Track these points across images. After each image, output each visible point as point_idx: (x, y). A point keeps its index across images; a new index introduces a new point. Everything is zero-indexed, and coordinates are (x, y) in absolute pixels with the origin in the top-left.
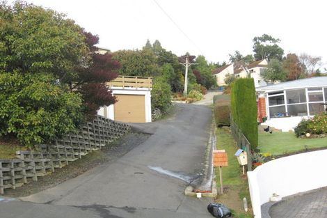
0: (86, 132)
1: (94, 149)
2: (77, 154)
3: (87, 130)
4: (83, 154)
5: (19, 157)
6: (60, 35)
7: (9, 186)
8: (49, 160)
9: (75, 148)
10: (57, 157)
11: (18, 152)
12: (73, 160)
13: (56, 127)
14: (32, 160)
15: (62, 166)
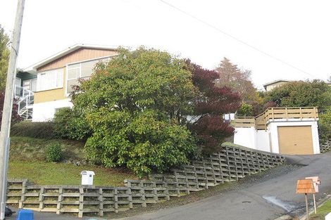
0: (217, 164)
1: (228, 180)
2: (203, 184)
3: (218, 161)
4: (212, 184)
5: (126, 184)
6: (161, 75)
7: (110, 209)
8: (164, 189)
9: (199, 178)
10: (176, 187)
11: (125, 181)
12: (197, 190)
13: (163, 158)
14: (142, 188)
15: (180, 195)
